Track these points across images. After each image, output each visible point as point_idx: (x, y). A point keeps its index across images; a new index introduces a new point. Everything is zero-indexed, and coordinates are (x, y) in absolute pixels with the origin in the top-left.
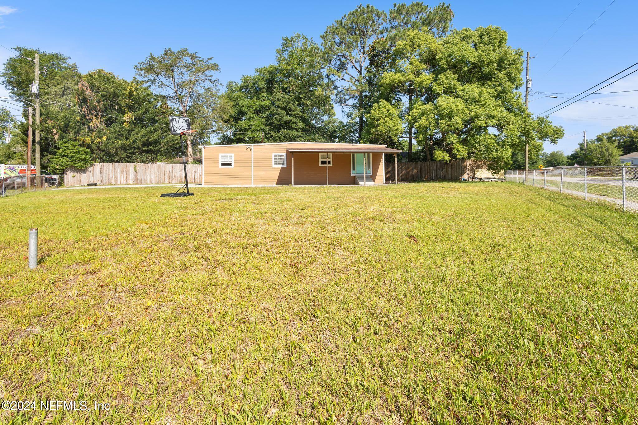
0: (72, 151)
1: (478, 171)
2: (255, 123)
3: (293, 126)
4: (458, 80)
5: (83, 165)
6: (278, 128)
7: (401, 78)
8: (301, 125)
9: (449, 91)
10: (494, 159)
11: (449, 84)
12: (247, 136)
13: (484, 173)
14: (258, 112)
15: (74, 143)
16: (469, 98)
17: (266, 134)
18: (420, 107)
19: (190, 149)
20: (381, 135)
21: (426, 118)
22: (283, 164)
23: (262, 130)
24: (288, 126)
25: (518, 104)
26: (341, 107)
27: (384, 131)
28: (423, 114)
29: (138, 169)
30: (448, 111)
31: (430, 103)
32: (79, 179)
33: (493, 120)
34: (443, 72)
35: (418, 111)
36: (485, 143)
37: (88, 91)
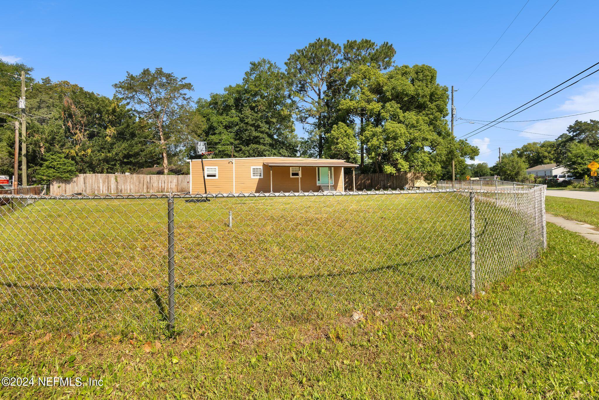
0: (58, 162)
1: (417, 181)
2: (224, 137)
3: (261, 141)
4: (401, 108)
5: (69, 176)
6: (247, 143)
7: (356, 105)
8: (268, 140)
9: (394, 117)
10: (428, 172)
11: (394, 112)
12: (218, 149)
13: (421, 183)
14: (227, 127)
15: (59, 155)
16: (409, 124)
17: (236, 147)
18: (371, 129)
19: (166, 161)
20: (339, 151)
21: (376, 139)
22: (260, 176)
23: (232, 144)
24: (256, 141)
25: (445, 129)
26: (302, 124)
27: (343, 149)
28: (374, 135)
29: (118, 179)
30: (394, 134)
31: (379, 126)
32: (64, 189)
33: (427, 142)
34: (388, 102)
35: (369, 133)
36: (421, 160)
37: (73, 106)
